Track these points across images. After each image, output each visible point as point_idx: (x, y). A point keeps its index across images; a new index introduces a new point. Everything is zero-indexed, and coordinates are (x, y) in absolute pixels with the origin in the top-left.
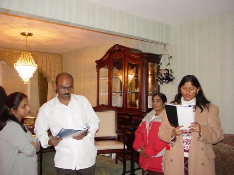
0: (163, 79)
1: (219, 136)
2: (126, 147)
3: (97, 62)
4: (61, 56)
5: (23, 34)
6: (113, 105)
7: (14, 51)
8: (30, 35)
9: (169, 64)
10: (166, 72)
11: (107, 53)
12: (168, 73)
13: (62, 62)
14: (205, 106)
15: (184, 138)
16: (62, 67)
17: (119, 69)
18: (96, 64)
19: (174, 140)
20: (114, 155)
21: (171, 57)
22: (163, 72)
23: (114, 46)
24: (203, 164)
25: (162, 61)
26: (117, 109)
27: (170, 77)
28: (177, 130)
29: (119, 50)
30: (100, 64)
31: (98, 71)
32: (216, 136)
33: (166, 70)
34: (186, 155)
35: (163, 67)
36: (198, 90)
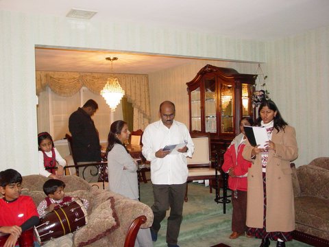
0: (258, 101)
1: (293, 154)
2: (219, 173)
3: (187, 84)
4: (146, 76)
5: (108, 59)
6: (207, 131)
7: (96, 75)
8: (115, 59)
9: (264, 85)
10: (262, 93)
11: (198, 74)
12: (264, 95)
13: (148, 84)
14: (281, 127)
15: (263, 156)
16: (148, 90)
17: (213, 90)
18: (187, 87)
19: (254, 158)
20: (207, 182)
21: (266, 77)
22: (258, 94)
23: (206, 67)
24: (279, 178)
25: (257, 81)
26: (210, 135)
27: (267, 99)
28: (256, 149)
29: (211, 71)
30: (192, 86)
31: (190, 94)
32: (291, 154)
33: (262, 91)
34: (264, 170)
35: (258, 87)
36: (275, 113)
